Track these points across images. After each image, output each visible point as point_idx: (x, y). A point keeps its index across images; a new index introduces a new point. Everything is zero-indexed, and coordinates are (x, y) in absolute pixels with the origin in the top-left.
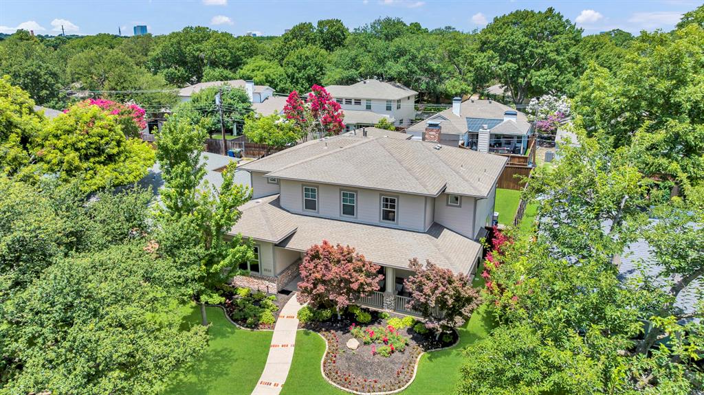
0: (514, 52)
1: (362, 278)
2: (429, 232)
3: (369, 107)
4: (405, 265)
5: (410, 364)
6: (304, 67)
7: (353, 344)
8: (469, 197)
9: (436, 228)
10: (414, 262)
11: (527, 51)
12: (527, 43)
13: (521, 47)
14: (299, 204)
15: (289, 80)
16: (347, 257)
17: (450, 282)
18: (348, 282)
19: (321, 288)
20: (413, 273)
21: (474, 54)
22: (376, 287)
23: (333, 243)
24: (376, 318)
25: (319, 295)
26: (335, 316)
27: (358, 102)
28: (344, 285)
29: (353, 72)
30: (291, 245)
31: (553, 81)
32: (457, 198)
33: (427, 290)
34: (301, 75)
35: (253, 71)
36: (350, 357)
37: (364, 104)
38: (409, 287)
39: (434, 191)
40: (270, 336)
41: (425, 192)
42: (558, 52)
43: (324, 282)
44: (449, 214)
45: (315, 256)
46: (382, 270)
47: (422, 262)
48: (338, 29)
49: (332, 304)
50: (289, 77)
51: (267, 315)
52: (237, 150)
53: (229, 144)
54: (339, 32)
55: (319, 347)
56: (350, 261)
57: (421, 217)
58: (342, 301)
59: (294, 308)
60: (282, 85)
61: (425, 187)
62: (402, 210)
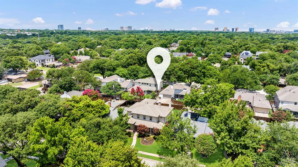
0: (187, 72)
1: (146, 130)
2: (157, 122)
3: (150, 85)
4: (153, 128)
5: (153, 142)
6: (133, 71)
7: (145, 139)
8: (163, 117)
9: (158, 122)
10: (154, 127)
11: (190, 72)
12: (190, 70)
13: (189, 71)
14: (136, 117)
15: (129, 75)
16: (144, 126)
17: (158, 130)
18: (144, 130)
19: (140, 131)
20: (154, 129)
21: (178, 71)
22: (148, 131)
23: (142, 124)
24: (149, 136)
25: (140, 132)
26: (142, 135)
27: (148, 84)
28: (143, 131)
29: (146, 74)
30: (135, 124)
31: (196, 80)
32: (161, 117)
33: (155, 131)
34: (132, 74)
35: (119, 72)
36: (144, 141)
37: (149, 85)
38: (153, 131)
39: (157, 116)
40: (133, 138)
41: (156, 117)
42: (198, 72)
43: (141, 130)
44: (160, 120)
45: (139, 126)
46: (150, 128)
47: (155, 127)
48: (142, 56)
49: (142, 134)
50: (129, 74)
51: (132, 135)
52: (118, 98)
53: (116, 97)
54: (142, 57)
55: (140, 140)
56: (145, 127)
57: (156, 120)
58: (143, 133)
59: (136, 134)
60: (127, 76)
61: (156, 115)
62: (153, 119)
